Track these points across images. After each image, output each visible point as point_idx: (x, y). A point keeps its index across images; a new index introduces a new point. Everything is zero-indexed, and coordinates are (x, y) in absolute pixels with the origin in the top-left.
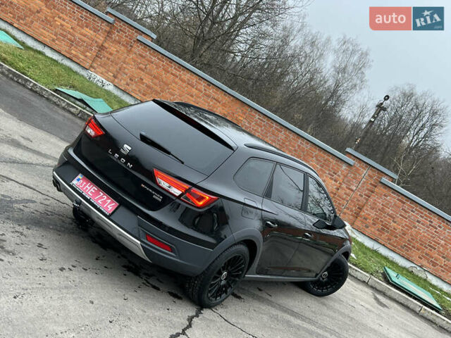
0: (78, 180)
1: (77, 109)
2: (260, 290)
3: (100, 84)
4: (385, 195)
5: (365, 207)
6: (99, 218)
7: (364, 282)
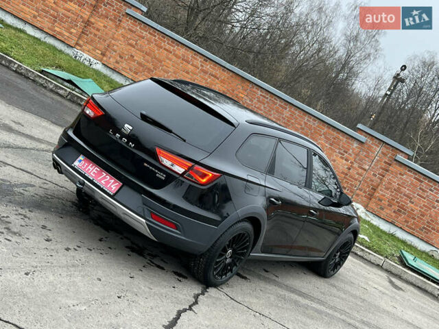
0: (80, 161)
1: (66, 91)
2: (267, 271)
3: (87, 63)
4: (400, 174)
5: (380, 188)
6: (103, 198)
7: (378, 265)
